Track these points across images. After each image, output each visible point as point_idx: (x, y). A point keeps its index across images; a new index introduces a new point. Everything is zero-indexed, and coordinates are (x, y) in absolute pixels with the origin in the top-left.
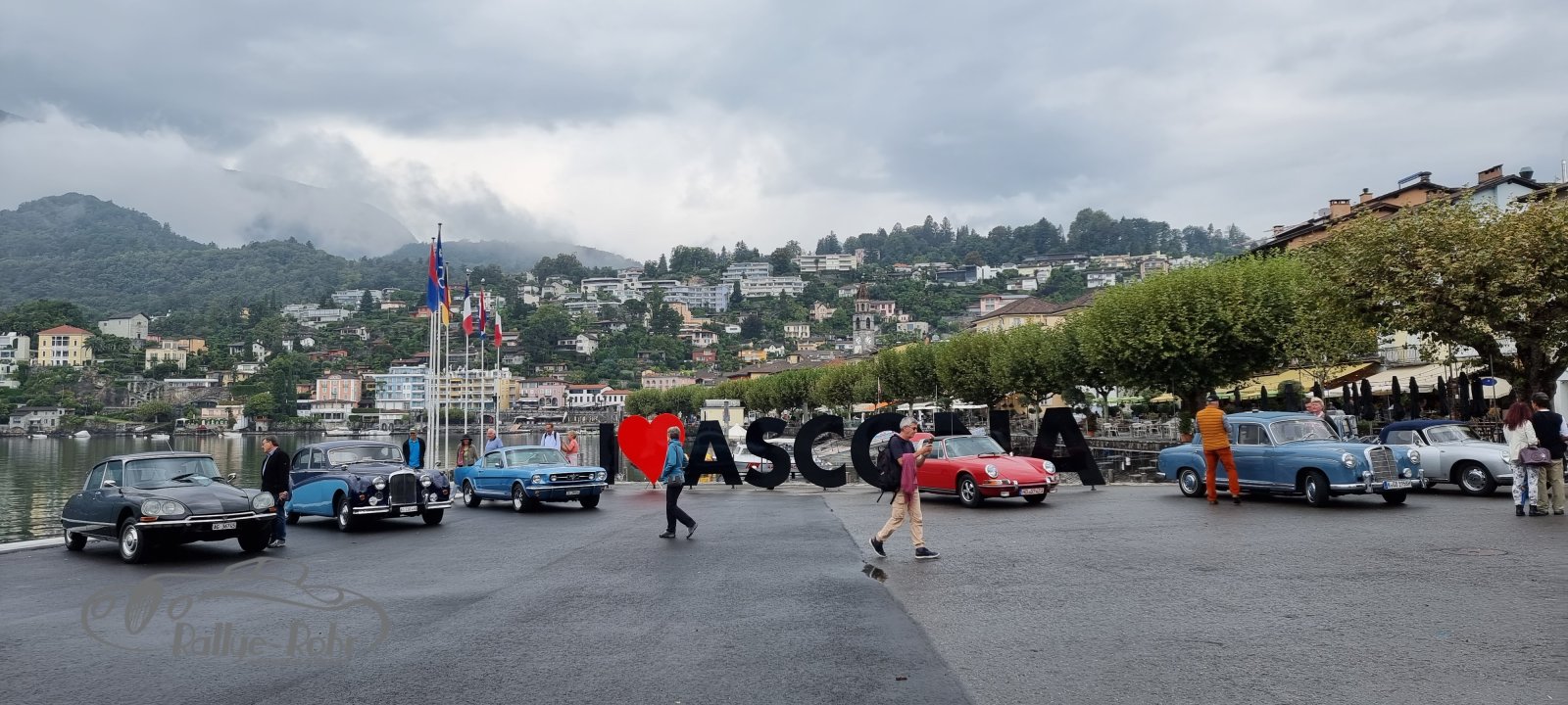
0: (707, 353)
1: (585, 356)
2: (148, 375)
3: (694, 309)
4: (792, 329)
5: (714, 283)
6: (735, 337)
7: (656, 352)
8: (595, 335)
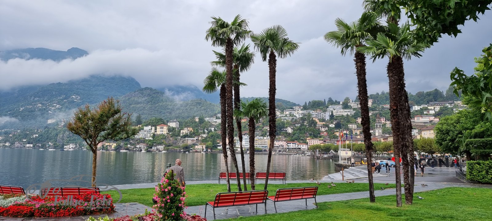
0: (325, 133)
1: (289, 134)
2: (182, 137)
3: (319, 119)
4: (351, 126)
5: (325, 111)
6: (333, 128)
7: (310, 132)
8: (292, 127)
